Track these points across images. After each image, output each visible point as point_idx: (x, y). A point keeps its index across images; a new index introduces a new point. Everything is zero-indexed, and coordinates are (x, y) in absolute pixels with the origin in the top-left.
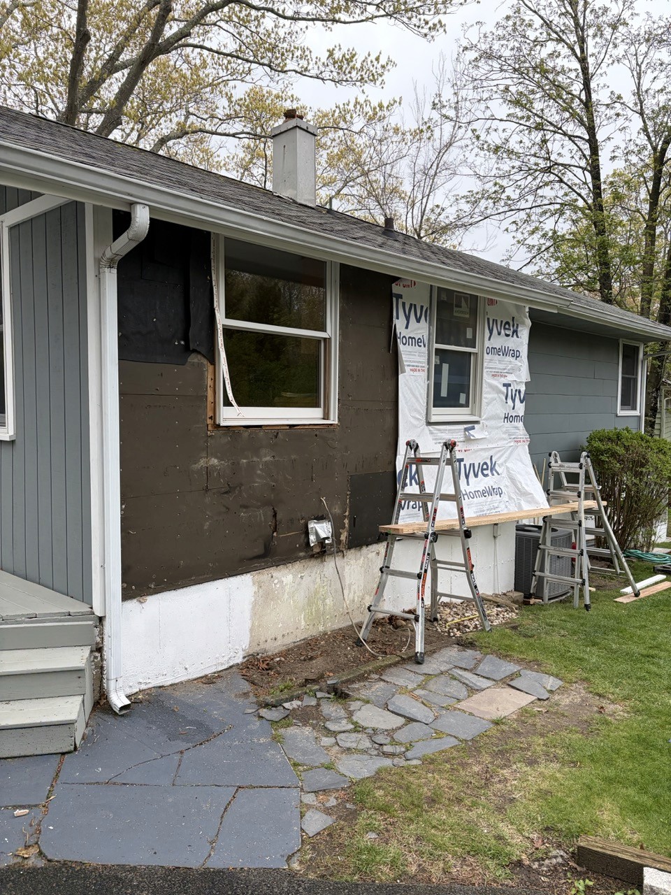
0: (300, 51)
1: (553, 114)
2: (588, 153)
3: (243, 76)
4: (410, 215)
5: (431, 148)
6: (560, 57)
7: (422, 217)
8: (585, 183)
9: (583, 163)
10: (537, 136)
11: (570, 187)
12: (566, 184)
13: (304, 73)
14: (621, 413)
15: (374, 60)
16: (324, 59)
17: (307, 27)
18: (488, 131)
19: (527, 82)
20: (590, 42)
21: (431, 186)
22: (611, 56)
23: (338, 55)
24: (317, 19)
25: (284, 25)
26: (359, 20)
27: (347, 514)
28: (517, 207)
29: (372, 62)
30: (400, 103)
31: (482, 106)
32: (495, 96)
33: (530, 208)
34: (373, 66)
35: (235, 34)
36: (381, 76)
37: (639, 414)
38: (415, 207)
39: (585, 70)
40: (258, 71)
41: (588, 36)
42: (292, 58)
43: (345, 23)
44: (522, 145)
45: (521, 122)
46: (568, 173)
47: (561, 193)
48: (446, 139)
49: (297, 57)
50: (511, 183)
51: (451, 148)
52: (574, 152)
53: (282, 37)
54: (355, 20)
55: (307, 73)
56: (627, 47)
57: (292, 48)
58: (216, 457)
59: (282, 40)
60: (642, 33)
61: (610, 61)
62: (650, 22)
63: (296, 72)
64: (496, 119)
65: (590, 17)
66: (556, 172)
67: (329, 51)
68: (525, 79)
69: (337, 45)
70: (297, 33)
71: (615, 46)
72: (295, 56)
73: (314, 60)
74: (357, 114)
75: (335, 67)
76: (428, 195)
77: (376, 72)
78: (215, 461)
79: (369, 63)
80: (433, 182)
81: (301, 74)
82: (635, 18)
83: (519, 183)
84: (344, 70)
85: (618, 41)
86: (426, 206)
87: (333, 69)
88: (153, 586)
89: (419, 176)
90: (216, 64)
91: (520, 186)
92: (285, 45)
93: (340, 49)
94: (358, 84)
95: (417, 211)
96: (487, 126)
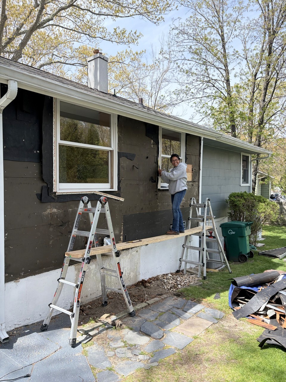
0: (102, 29)
1: (210, 58)
2: (224, 75)
3: (78, 39)
4: (150, 100)
5: (159, 72)
6: (213, 34)
7: (155, 101)
8: (224, 87)
9: (223, 79)
10: (204, 67)
11: (217, 89)
12: (216, 87)
13: (104, 38)
14: (242, 185)
15: (134, 34)
16: (112, 33)
17: (104, 18)
18: (183, 64)
19: (199, 44)
20: (225, 28)
21: (159, 88)
22: (233, 34)
23: (118, 31)
24: (109, 15)
25: (95, 18)
26: (127, 16)
27: (122, 234)
28: (196, 97)
29: (133, 34)
30: (145, 52)
31: (180, 54)
32: (186, 50)
33: (201, 98)
34: (133, 36)
35: (74, 21)
36: (137, 40)
37: (249, 185)
38: (152, 97)
39: (223, 40)
40: (84, 37)
41: (224, 26)
42: (99, 32)
43: (121, 17)
44: (197, 70)
45: (197, 61)
46: (217, 83)
47: (214, 92)
48: (165, 68)
49: (101, 31)
50: (193, 87)
51: (167, 72)
52: (219, 74)
53: (94, 23)
54: (125, 16)
55: (105, 39)
56: (240, 31)
57: (98, 28)
58: (56, 208)
59: (94, 24)
60: (246, 25)
61: (233, 37)
62: (249, 21)
63: (100, 38)
64: (186, 60)
65: (225, 18)
66: (212, 82)
67: (115, 29)
68: (198, 43)
69: (118, 27)
70: (100, 21)
71: (235, 30)
72: (100, 31)
73: (108, 33)
74: (127, 57)
75: (117, 36)
76: (158, 92)
77: (135, 38)
78: (55, 210)
79: (131, 35)
80: (160, 86)
81: (102, 39)
82: (243, 19)
83: (196, 87)
84: (121, 37)
85: (236, 28)
86: (157, 96)
87: (116, 37)
88: (22, 274)
89: (154, 84)
90: (66, 34)
91: (197, 88)
92: (95, 26)
93: (119, 28)
94: (127, 43)
95: (153, 99)
96: (182, 62)
